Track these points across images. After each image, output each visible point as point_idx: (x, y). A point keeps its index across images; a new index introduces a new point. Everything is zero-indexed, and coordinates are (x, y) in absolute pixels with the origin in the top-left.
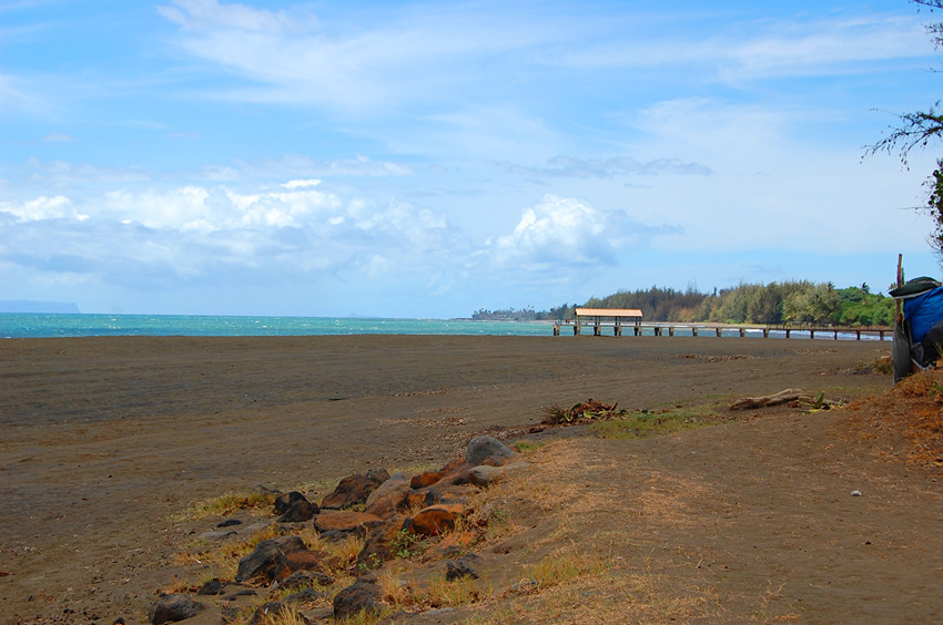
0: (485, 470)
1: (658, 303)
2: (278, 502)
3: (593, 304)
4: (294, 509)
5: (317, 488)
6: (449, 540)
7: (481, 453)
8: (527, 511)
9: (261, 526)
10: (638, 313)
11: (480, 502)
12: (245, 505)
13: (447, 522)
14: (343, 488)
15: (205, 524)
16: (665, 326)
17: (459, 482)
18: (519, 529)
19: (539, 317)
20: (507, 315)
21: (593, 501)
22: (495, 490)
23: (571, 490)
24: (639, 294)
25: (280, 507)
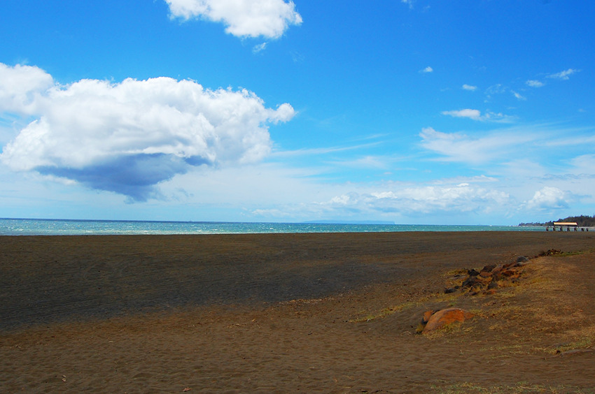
0: (521, 263)
1: (582, 220)
2: (469, 271)
3: (560, 221)
4: (472, 273)
5: (478, 269)
6: (513, 276)
7: (520, 259)
8: (531, 271)
9: (464, 276)
10: (576, 224)
11: (520, 270)
12: (460, 272)
13: (512, 273)
14: (485, 269)
15: (451, 276)
16: (585, 228)
17: (515, 266)
18: (529, 274)
19: (542, 225)
20: (531, 224)
21: (546, 269)
22: (523, 267)
23: (541, 267)
24: (576, 217)
25: (469, 273)
